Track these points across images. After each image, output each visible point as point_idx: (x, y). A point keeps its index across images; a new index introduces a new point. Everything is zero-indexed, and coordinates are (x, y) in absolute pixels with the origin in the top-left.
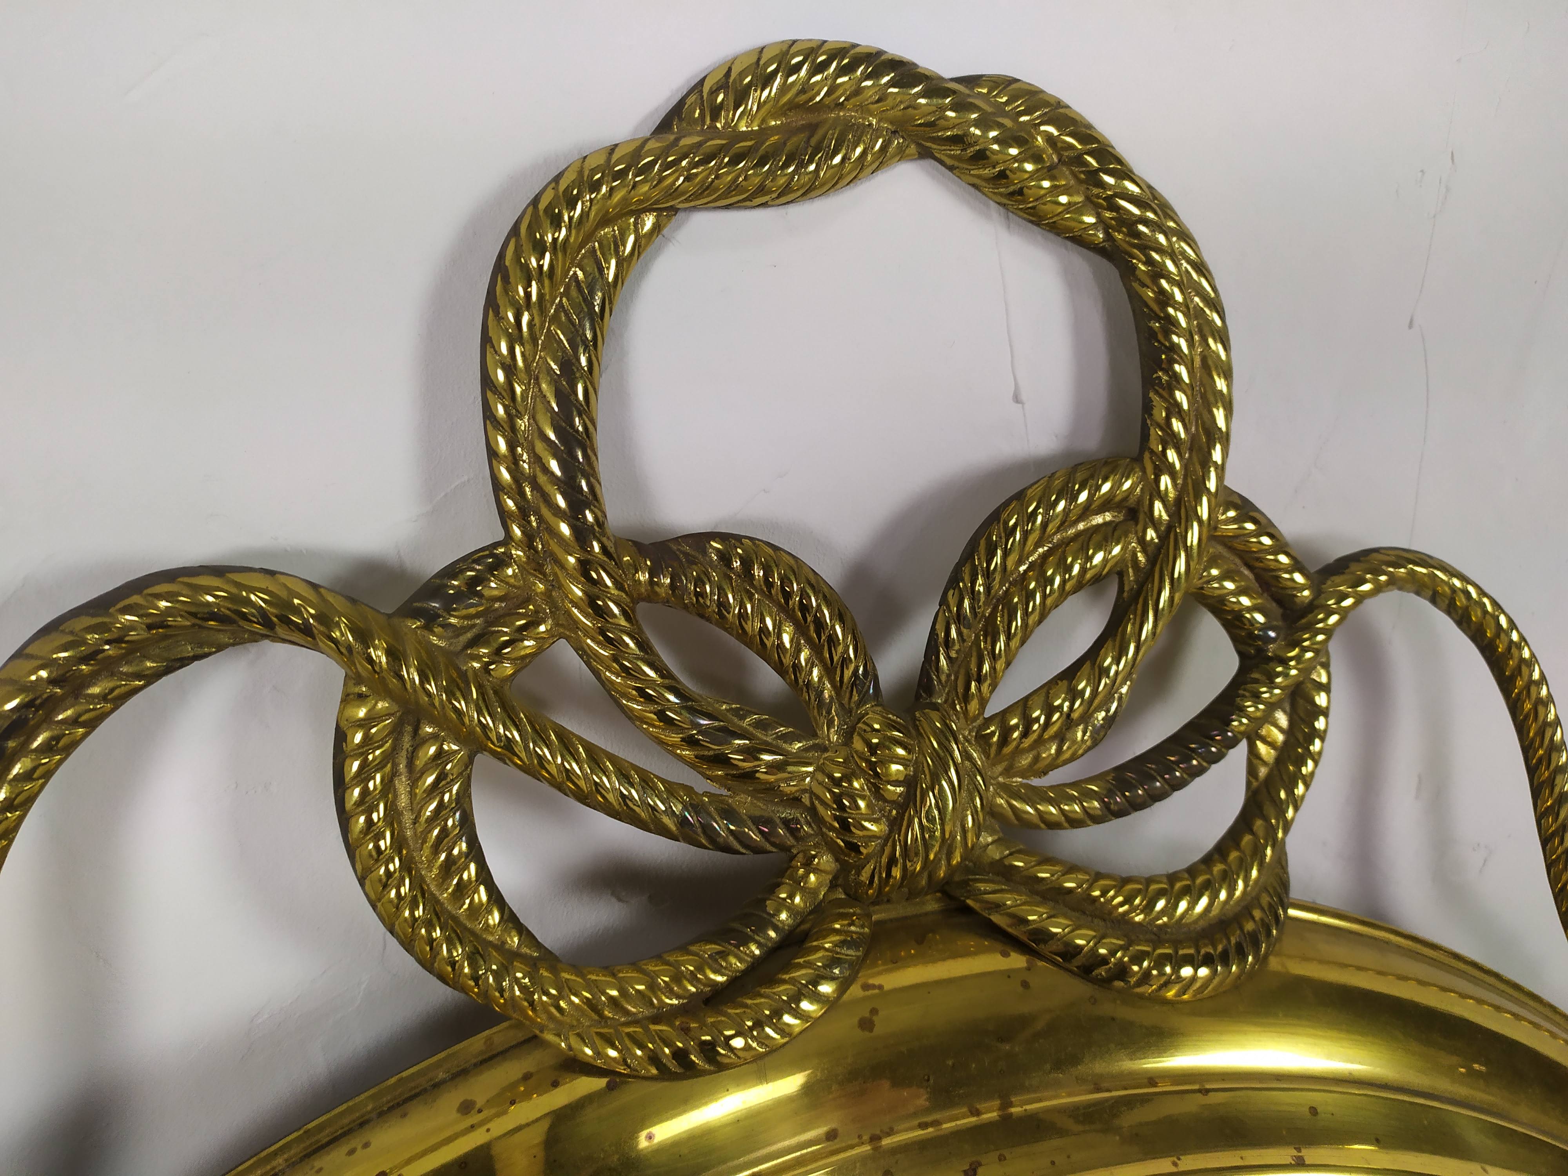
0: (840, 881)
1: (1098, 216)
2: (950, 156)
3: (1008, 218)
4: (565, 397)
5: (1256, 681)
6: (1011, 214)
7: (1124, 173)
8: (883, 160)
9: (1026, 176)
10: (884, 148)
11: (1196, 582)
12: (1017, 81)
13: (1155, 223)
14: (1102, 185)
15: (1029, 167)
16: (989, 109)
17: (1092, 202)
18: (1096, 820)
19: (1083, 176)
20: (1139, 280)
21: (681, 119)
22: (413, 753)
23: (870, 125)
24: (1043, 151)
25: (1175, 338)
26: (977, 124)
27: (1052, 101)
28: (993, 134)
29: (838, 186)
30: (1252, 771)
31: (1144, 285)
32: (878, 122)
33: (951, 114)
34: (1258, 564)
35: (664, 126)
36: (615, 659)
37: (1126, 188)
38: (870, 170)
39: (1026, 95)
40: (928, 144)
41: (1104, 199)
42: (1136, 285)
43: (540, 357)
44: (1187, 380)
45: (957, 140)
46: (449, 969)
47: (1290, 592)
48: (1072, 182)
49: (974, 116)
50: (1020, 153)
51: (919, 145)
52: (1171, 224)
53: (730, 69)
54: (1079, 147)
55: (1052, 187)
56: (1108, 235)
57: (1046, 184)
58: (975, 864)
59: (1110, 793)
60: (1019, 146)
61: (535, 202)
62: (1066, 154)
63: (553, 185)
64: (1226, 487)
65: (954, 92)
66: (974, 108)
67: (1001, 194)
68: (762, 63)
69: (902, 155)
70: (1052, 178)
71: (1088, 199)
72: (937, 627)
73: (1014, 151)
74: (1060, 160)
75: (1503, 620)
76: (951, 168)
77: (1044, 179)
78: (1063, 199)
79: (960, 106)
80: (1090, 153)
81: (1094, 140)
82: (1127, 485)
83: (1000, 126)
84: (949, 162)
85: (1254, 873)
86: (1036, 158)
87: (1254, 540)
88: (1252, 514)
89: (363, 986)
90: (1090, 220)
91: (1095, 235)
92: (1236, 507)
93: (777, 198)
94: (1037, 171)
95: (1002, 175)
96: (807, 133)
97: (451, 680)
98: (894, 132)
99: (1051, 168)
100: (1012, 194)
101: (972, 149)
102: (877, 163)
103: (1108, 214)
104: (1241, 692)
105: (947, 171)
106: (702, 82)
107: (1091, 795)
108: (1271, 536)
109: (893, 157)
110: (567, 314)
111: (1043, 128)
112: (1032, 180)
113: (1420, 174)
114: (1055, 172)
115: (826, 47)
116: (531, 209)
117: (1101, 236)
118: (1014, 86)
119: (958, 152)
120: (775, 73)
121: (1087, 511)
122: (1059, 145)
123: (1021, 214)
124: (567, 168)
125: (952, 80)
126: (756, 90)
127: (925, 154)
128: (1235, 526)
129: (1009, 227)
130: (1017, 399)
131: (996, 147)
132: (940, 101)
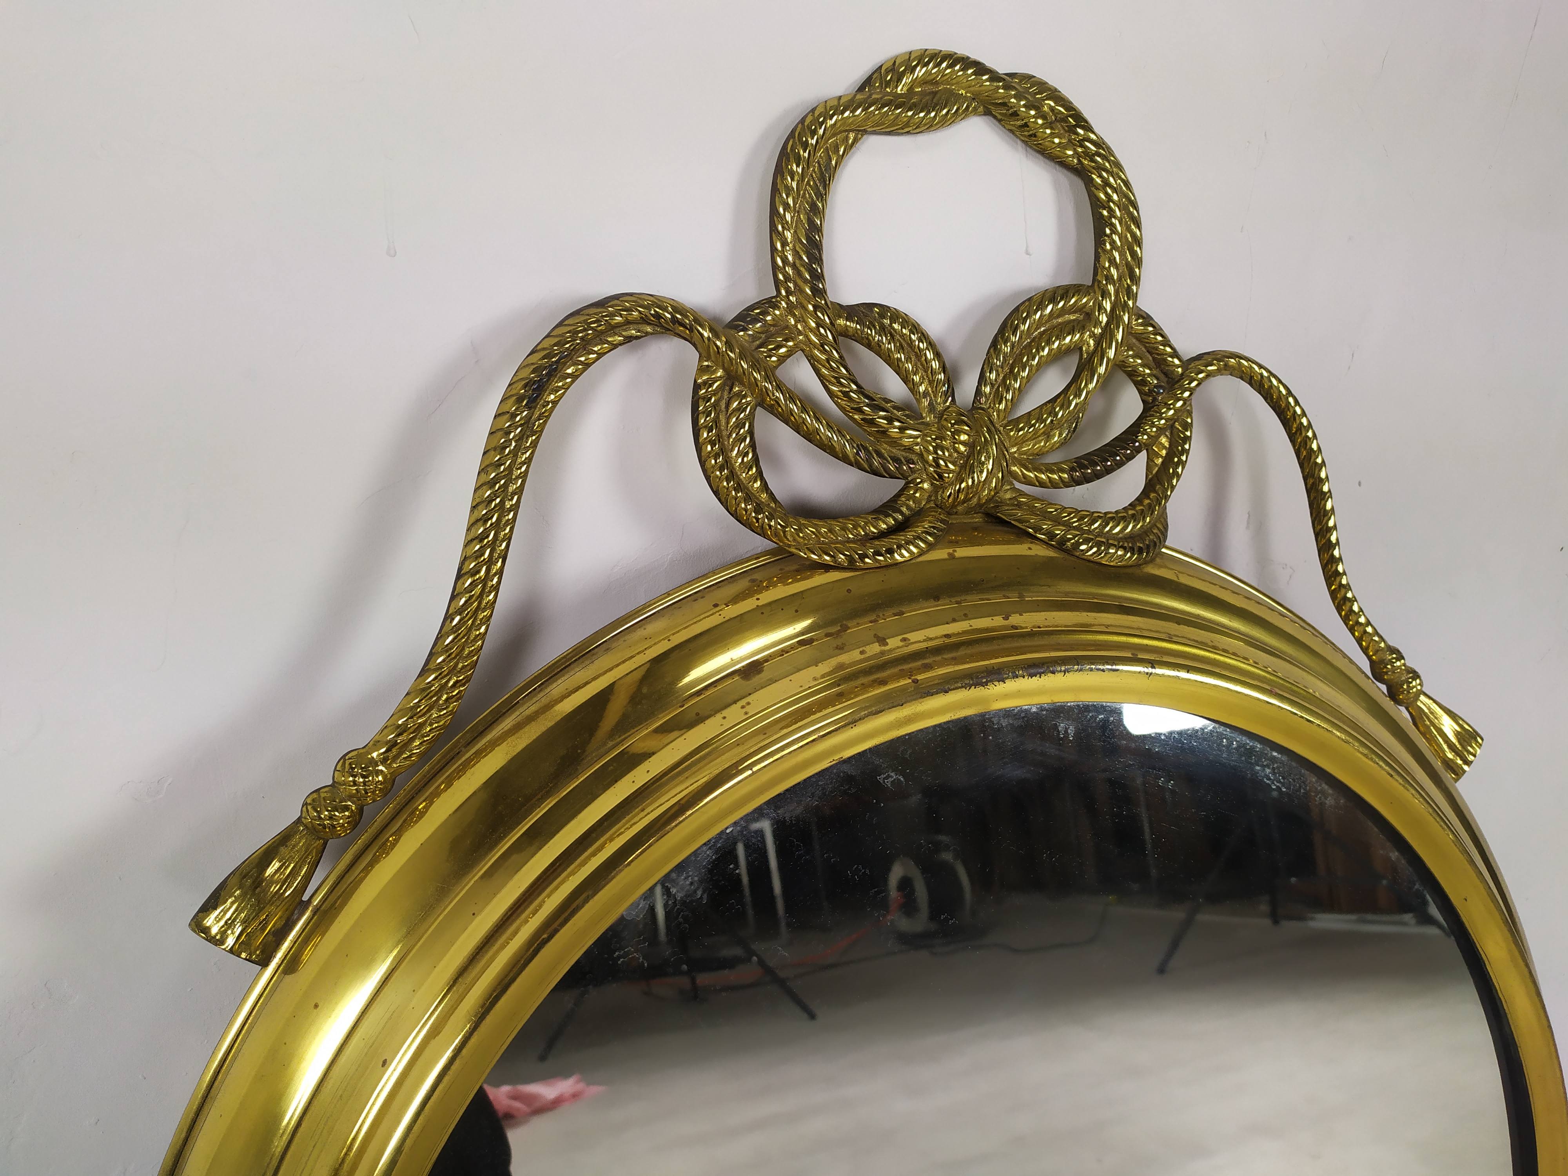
0: (933, 498)
1: (1075, 150)
2: (1000, 114)
3: (1026, 150)
4: (811, 222)
5: (1153, 415)
6: (1028, 148)
7: (1088, 128)
8: (966, 113)
9: (1038, 126)
10: (968, 107)
11: (1121, 358)
12: (1034, 77)
13: (1104, 155)
14: (1078, 134)
15: (1040, 121)
16: (1021, 90)
17: (1071, 142)
18: (1067, 485)
19: (1066, 128)
20: (1095, 186)
21: (870, 85)
22: (728, 401)
23: (962, 94)
24: (1048, 113)
25: (1113, 220)
26: (1015, 97)
27: (1052, 88)
28: (1022, 103)
29: (944, 126)
30: (1149, 468)
31: (1097, 189)
32: (966, 93)
33: (1001, 91)
34: (1154, 351)
35: (861, 89)
36: (828, 361)
37: (1089, 136)
38: (960, 118)
39: (1038, 85)
40: (990, 107)
41: (1078, 141)
42: (1093, 189)
43: (801, 201)
44: (1119, 244)
45: (1004, 104)
46: (744, 513)
47: (1170, 368)
48: (1062, 132)
49: (1013, 93)
50: (1036, 114)
51: (984, 107)
52: (1112, 158)
53: (895, 62)
54: (1066, 113)
55: (1051, 133)
56: (1079, 160)
57: (1048, 131)
58: (1001, 500)
59: (1073, 469)
60: (1036, 110)
61: (803, 121)
62: (1059, 116)
63: (811, 114)
64: (1137, 307)
65: (1004, 80)
66: (1014, 88)
67: (1025, 136)
68: (911, 59)
69: (975, 112)
70: (1052, 128)
71: (1070, 141)
72: (985, 367)
73: (1033, 113)
74: (1056, 119)
75: (1291, 400)
76: (1000, 121)
77: (1047, 128)
78: (1057, 140)
79: (1007, 87)
80: (1071, 116)
81: (1074, 109)
82: (1084, 300)
83: (1026, 98)
84: (999, 117)
85: (1148, 520)
86: (1044, 117)
87: (1153, 336)
88: (1151, 322)
89: (670, 556)
90: (1070, 153)
91: (1072, 161)
92: (1143, 318)
93: (915, 129)
94: (1043, 124)
95: (1026, 125)
96: (932, 96)
97: (753, 362)
98: (974, 99)
99: (1051, 123)
100: (1030, 136)
101: (1012, 110)
102: (964, 115)
103: (1080, 150)
104: (1144, 421)
105: (997, 123)
106: (881, 67)
107: (1063, 471)
108: (1162, 336)
109: (971, 112)
110: (814, 181)
111: (1047, 102)
112: (1042, 128)
113: (1247, 144)
114: (1053, 125)
115: (927, 53)
116: (800, 126)
117: (1076, 161)
118: (1032, 79)
119: (1005, 111)
120: (916, 66)
121: (1063, 311)
122: (1056, 111)
123: (1034, 147)
124: (817, 106)
125: (1004, 74)
126: (908, 73)
127: (988, 113)
128: (1142, 328)
129: (1027, 156)
130: (1027, 253)
131: (1023, 109)
132: (998, 84)
